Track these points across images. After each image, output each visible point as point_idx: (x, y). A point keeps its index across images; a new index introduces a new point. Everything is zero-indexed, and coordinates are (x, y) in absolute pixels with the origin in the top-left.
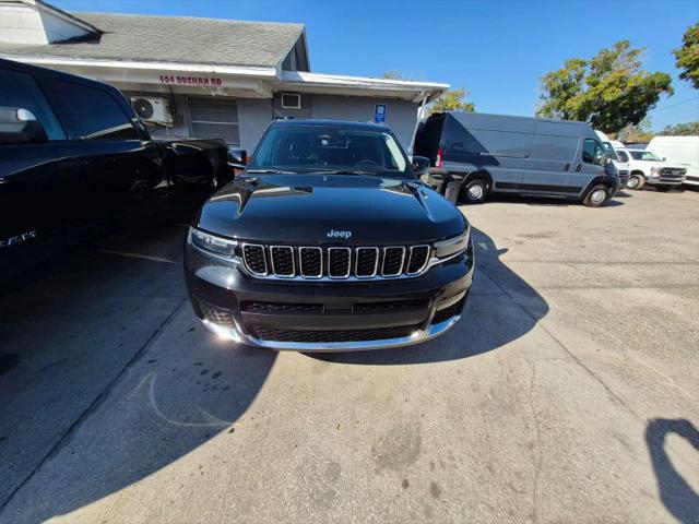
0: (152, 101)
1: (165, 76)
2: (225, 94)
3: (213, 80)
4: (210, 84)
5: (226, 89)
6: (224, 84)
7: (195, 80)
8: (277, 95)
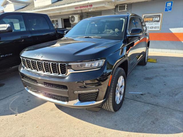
0: (75, 16)
1: (76, 7)
2: (94, 10)
3: (90, 6)
4: (89, 7)
5: (94, 8)
6: (93, 6)
7: (84, 7)
8: (117, 7)
